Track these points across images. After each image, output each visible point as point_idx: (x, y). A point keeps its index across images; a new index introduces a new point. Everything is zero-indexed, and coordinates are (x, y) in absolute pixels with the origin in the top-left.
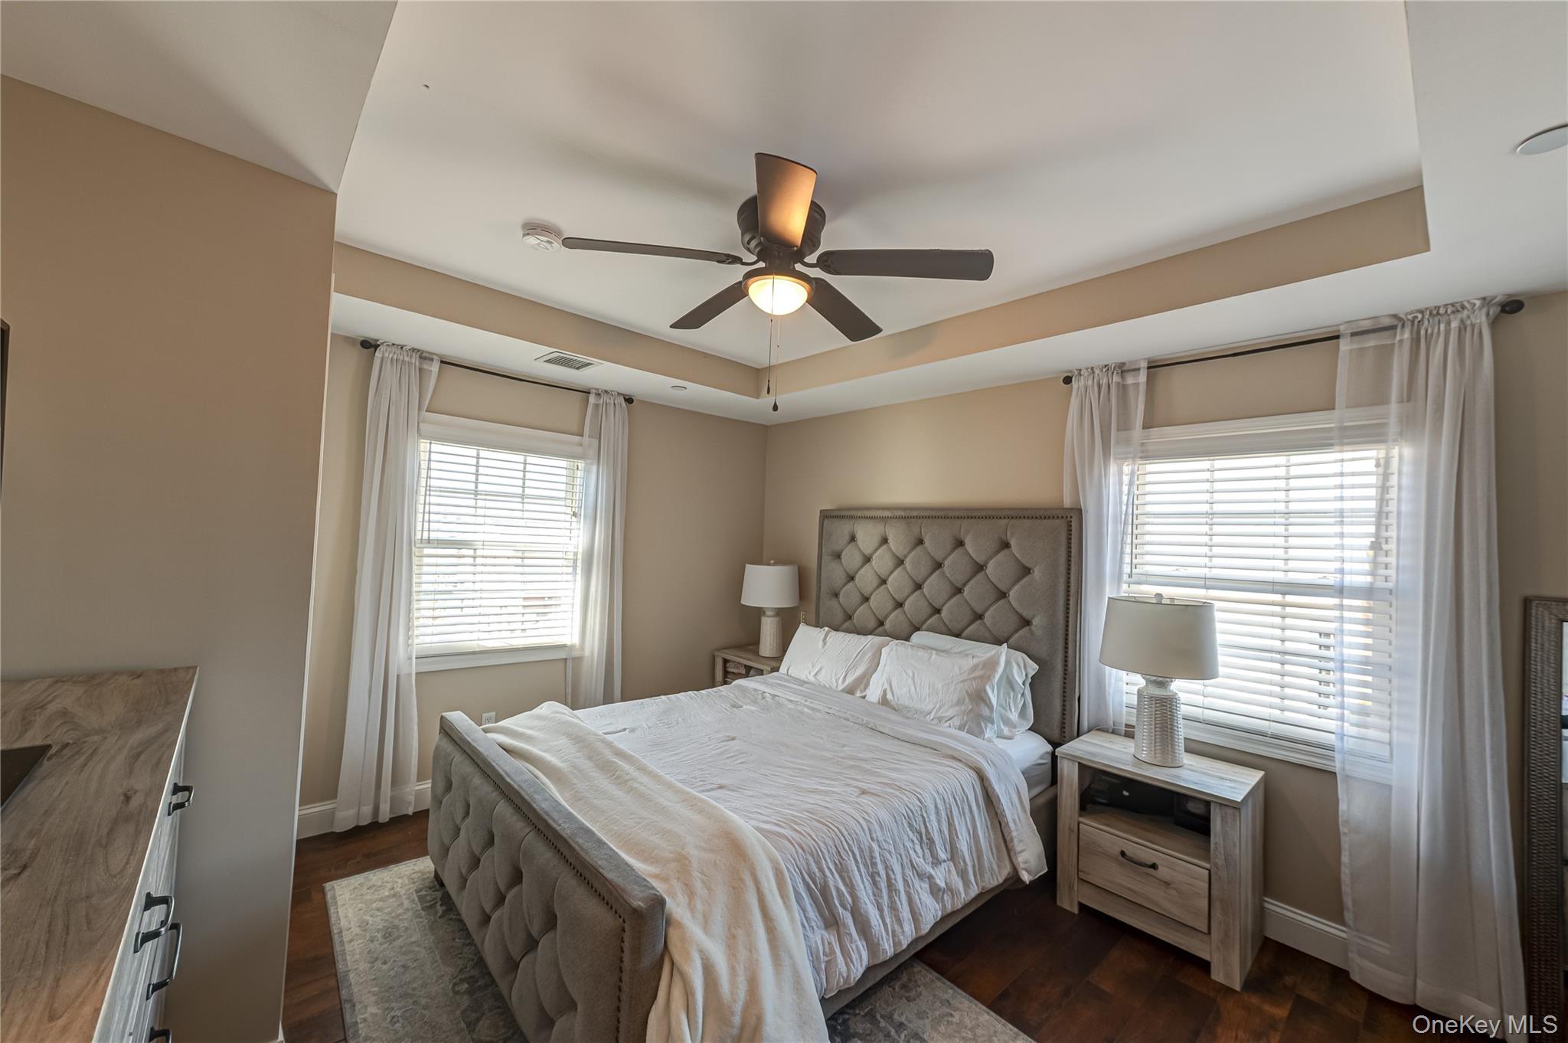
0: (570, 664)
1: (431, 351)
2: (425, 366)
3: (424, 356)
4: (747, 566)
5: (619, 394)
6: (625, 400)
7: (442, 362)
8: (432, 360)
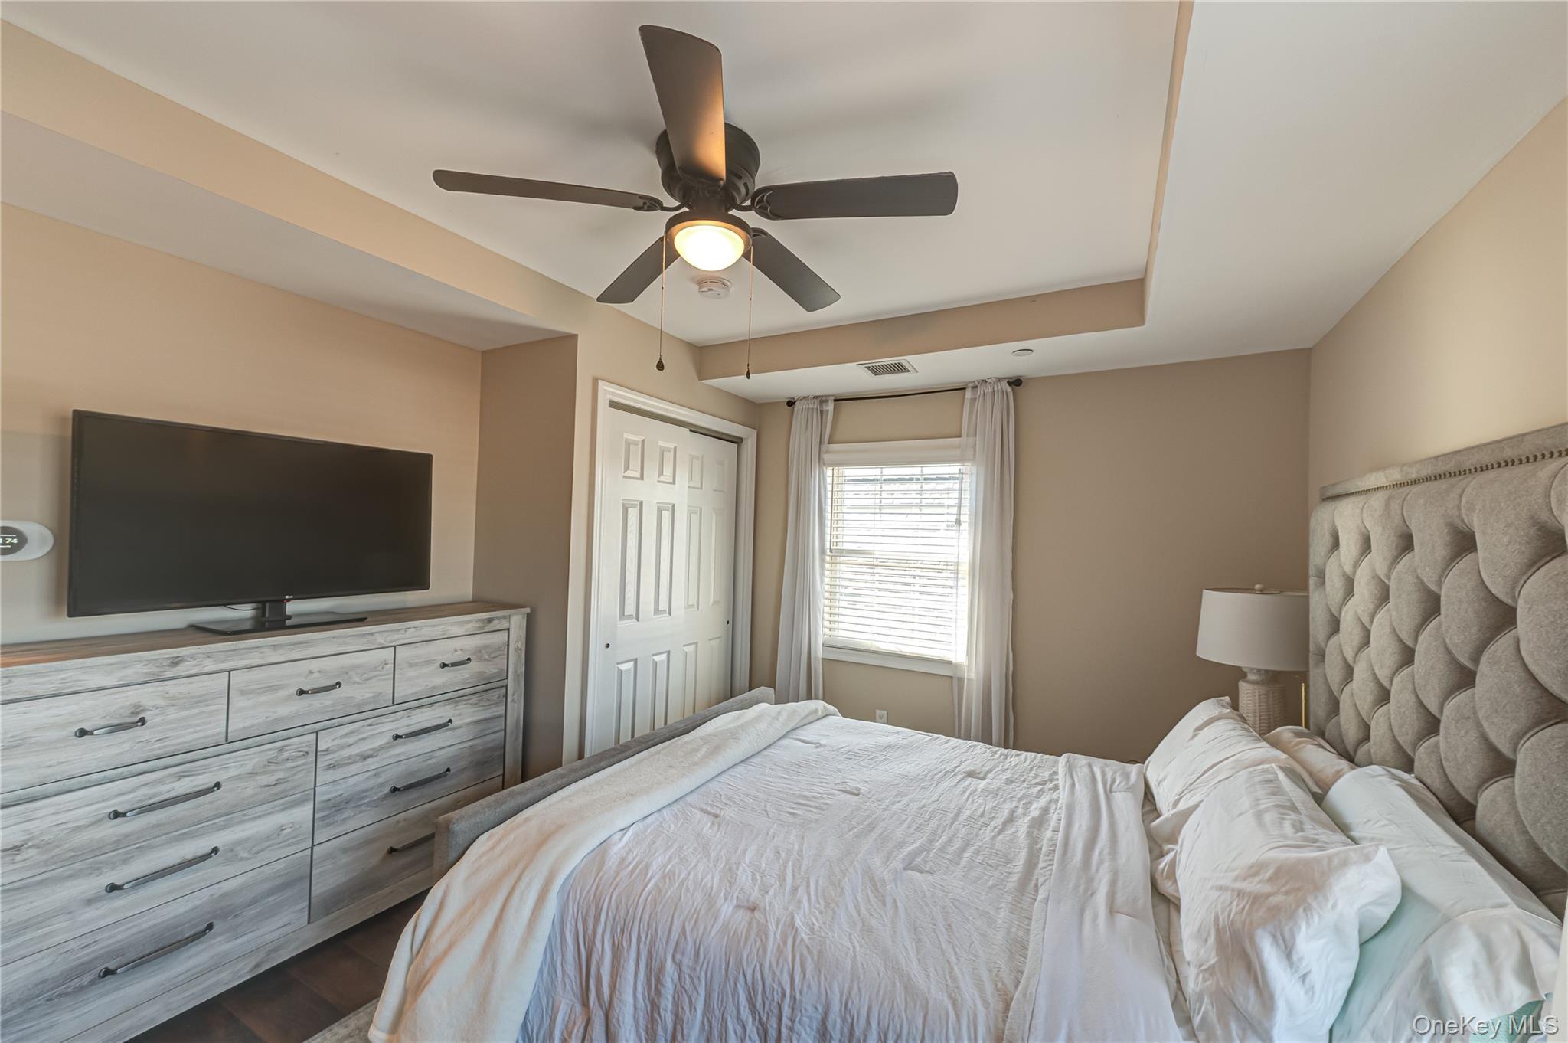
0: (955, 682)
1: (827, 394)
2: (825, 408)
3: (822, 400)
4: (1205, 592)
5: (1000, 380)
6: (1010, 383)
7: (835, 400)
8: (828, 401)
